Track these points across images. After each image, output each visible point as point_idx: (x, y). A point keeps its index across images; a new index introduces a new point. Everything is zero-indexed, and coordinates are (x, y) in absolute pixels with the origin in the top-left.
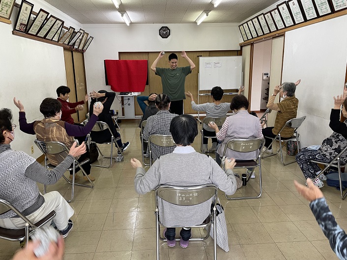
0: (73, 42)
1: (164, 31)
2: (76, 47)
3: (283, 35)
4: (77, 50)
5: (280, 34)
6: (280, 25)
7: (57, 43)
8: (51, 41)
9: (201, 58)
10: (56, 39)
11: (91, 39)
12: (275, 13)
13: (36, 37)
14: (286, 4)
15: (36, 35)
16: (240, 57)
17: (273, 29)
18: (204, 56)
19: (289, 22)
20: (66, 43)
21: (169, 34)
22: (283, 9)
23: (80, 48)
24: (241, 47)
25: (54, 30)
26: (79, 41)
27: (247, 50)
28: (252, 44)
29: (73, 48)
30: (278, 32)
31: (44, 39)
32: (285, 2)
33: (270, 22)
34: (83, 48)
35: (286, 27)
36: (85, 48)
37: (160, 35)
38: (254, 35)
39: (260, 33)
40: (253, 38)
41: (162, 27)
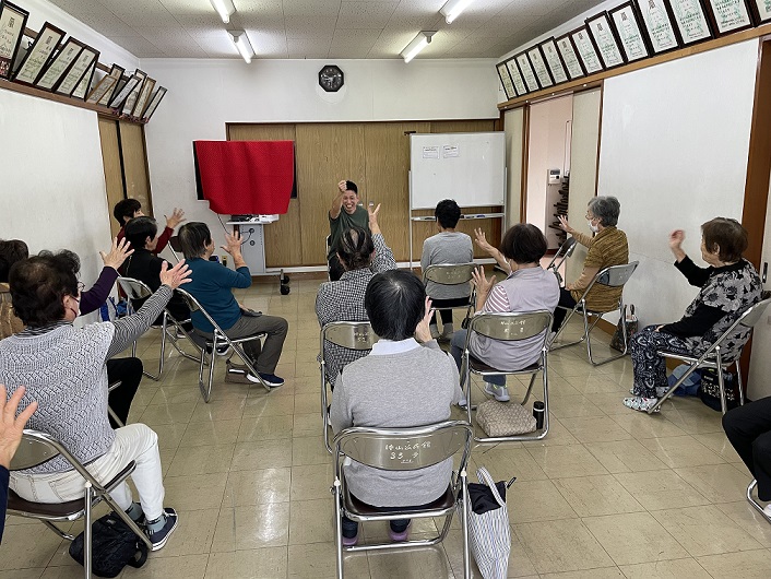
0: (119, 99)
1: (330, 75)
2: (126, 111)
3: (600, 86)
4: (129, 119)
6: (593, 65)
7: (82, 102)
8: (69, 99)
9: (413, 137)
10: (80, 93)
11: (161, 92)
12: (581, 38)
13: (33, 88)
14: (607, 17)
15: (34, 85)
16: (501, 134)
18: (421, 133)
20: (105, 101)
21: (342, 84)
22: (601, 28)
23: (137, 114)
24: (502, 112)
25: (76, 72)
27: (514, 119)
28: (526, 107)
29: (121, 113)
30: (588, 79)
31: (53, 93)
32: (604, 13)
33: (569, 57)
34: (143, 113)
35: (605, 69)
36: (147, 115)
37: (320, 84)
39: (546, 81)
40: (528, 92)
41: (326, 67)
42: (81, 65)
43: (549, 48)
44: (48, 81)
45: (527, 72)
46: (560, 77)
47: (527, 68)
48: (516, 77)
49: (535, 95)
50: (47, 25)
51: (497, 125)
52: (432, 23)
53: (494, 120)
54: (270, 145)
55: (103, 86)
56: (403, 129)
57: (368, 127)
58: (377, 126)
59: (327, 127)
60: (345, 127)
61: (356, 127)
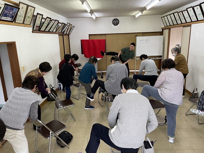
0: (64, 30)
1: (116, 21)
2: (65, 33)
3: (190, 26)
4: (66, 35)
5: (188, 25)
6: (188, 20)
7: (55, 33)
8: (52, 33)
9: (137, 37)
10: (55, 31)
11: (73, 27)
12: (185, 13)
13: (44, 32)
14: (192, 8)
15: (44, 31)
16: (162, 36)
17: (184, 21)
18: (140, 36)
19: (194, 19)
20: (60, 32)
21: (119, 23)
22: (191, 11)
23: (68, 33)
24: (163, 30)
25: (54, 26)
26: (67, 29)
27: (166, 32)
28: (170, 29)
29: (64, 34)
30: (187, 24)
31: (49, 32)
32: (192, 7)
33: (182, 18)
34: (69, 32)
35: (192, 21)
36: (70, 33)
37: (113, 23)
38: (172, 24)
39: (175, 23)
40: (170, 25)
41: (115, 19)
42: (55, 25)
43: (176, 14)
44: (47, 30)
45: (170, 20)
46: (179, 22)
47: (169, 19)
48: (167, 21)
49: (172, 26)
50: (47, 17)
51: (161, 33)
52: (143, 9)
53: (160, 32)
54: (99, 40)
55: (60, 28)
56: (134, 35)
57: (125, 35)
58: (127, 34)
59: (114, 35)
60: (119, 35)
61: (122, 35)
